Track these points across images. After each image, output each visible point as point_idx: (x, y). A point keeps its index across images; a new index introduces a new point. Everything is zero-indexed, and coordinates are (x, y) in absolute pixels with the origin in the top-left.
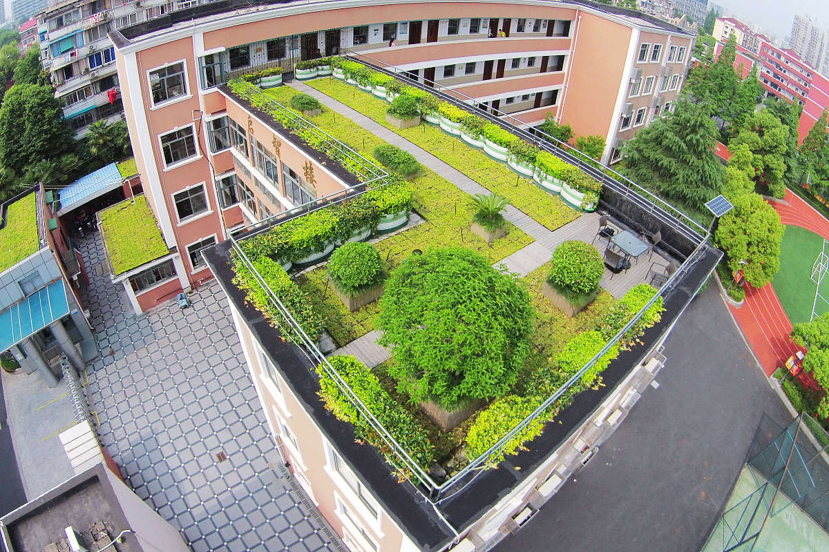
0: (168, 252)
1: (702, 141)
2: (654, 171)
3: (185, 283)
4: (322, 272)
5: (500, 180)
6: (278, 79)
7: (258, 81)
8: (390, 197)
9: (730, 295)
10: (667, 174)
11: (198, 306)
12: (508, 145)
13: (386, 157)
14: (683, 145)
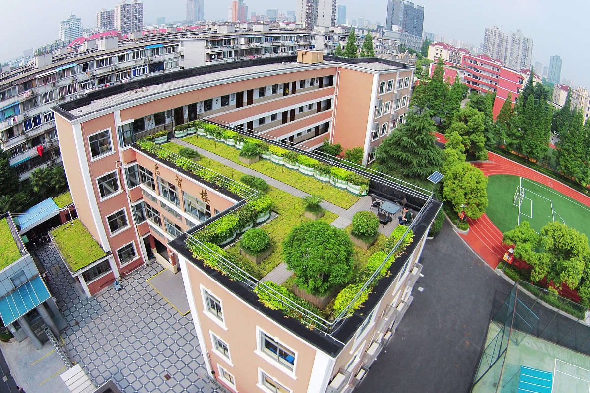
0: (105, 255)
1: (425, 138)
2: (397, 163)
3: (117, 275)
4: (234, 248)
5: (313, 186)
6: (165, 138)
7: (154, 140)
8: (261, 204)
9: (459, 228)
10: (406, 163)
11: (128, 288)
12: (313, 166)
13: (249, 181)
14: (414, 143)
